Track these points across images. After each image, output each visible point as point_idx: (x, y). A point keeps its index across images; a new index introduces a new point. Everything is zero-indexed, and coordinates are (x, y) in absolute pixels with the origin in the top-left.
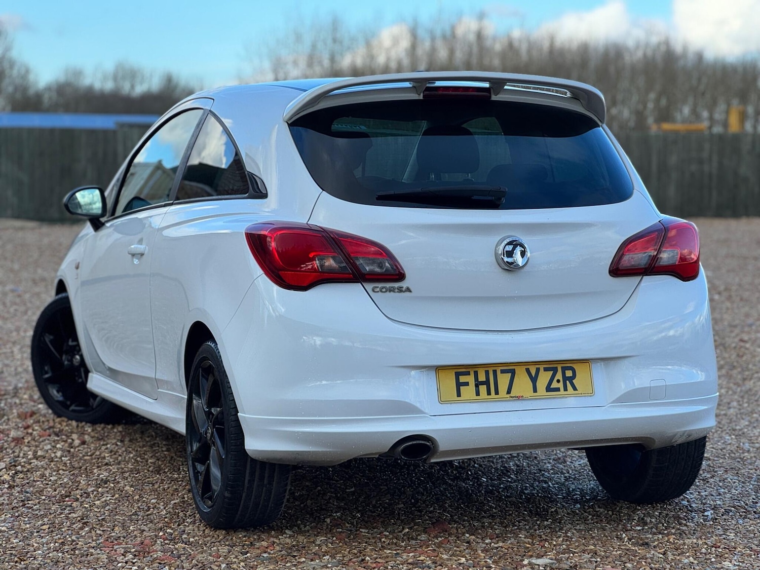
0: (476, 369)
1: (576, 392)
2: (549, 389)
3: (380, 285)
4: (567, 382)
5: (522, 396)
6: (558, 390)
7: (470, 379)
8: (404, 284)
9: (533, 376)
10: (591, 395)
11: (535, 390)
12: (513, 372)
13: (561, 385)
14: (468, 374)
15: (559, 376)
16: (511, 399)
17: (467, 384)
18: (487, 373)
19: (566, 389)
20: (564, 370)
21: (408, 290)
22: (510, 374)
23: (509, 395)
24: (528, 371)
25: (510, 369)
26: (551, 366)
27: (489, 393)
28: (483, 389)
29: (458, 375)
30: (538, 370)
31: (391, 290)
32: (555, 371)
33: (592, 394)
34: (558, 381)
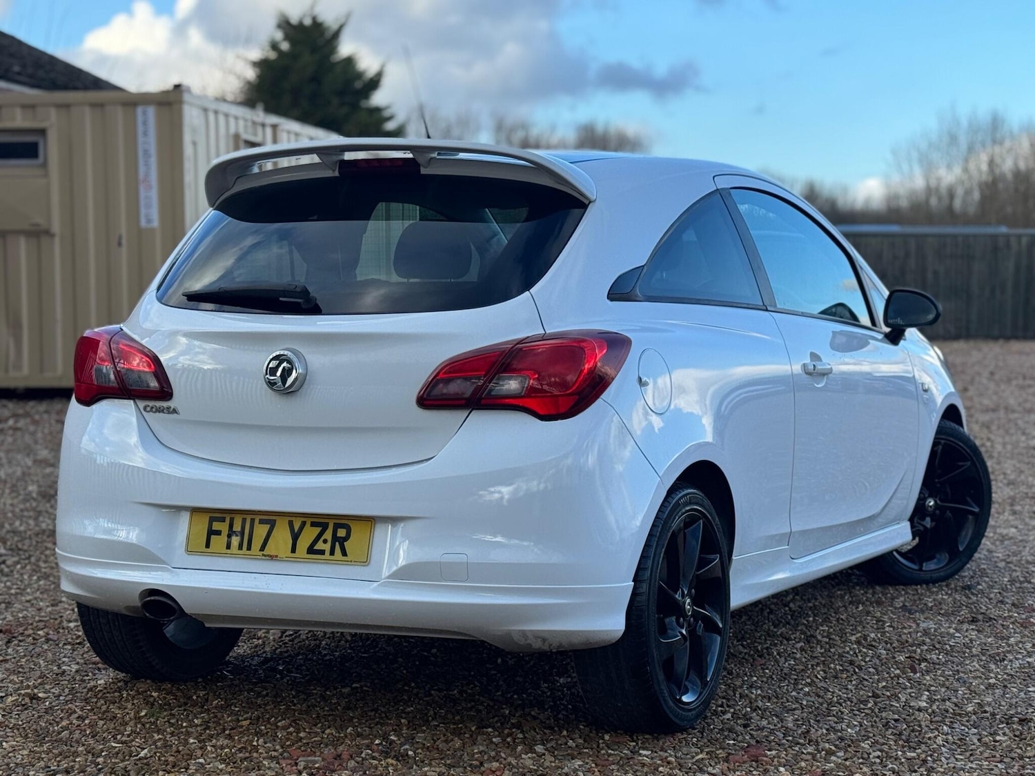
0: (233, 516)
1: (345, 558)
2: (311, 550)
3: (151, 403)
4: (337, 543)
5: (277, 556)
6: (322, 552)
7: (223, 527)
8: (172, 404)
9: (296, 531)
10: (364, 564)
11: (293, 550)
12: (272, 524)
13: (327, 547)
14: (223, 520)
15: (328, 535)
16: (263, 557)
17: (218, 533)
18: (244, 521)
19: (332, 553)
20: (337, 526)
21: (175, 411)
22: (269, 526)
23: (262, 552)
24: (291, 524)
25: (270, 519)
26: (320, 522)
27: (240, 547)
28: (235, 541)
29: (212, 520)
30: (304, 524)
31: (159, 410)
32: (324, 527)
33: (366, 562)
34: (325, 541)
